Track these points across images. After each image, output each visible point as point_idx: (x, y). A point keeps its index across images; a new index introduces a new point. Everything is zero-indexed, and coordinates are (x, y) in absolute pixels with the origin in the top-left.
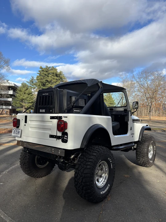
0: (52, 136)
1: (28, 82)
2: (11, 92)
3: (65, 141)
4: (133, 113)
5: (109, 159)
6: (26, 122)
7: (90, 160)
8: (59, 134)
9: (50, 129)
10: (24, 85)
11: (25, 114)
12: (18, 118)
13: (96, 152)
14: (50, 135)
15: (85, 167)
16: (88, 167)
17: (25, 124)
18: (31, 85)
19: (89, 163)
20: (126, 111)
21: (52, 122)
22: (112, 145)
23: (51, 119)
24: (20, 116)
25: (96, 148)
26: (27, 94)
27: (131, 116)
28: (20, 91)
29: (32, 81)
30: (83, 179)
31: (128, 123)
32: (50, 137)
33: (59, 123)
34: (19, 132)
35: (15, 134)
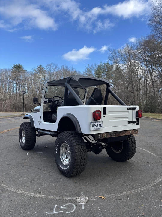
8: (134, 120)
9: (128, 117)
14: (128, 122)
17: (105, 115)
23: (128, 109)
32: (128, 123)
34: (101, 125)
35: (96, 128)
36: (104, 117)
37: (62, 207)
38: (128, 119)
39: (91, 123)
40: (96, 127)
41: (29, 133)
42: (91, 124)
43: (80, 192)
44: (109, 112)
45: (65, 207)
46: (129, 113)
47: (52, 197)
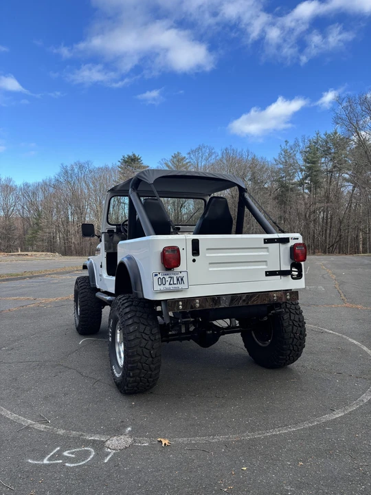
6: (196, 253)
9: (266, 261)
14: (266, 272)
17: (195, 258)
23: (265, 243)
32: (267, 275)
33: (296, 248)
34: (182, 279)
35: (167, 285)
36: (194, 261)
37: (66, 454)
38: (267, 265)
39: (156, 275)
40: (167, 283)
41: (86, 298)
42: (156, 278)
43: (125, 427)
44: (208, 249)
45: (72, 453)
46: (268, 251)
47: (61, 432)
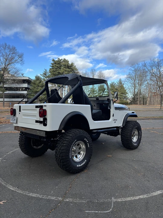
0: (37, 122)
1: (41, 75)
2: (26, 85)
3: (45, 125)
4: (115, 102)
5: (85, 139)
6: (20, 111)
7: (67, 140)
8: (42, 119)
9: (36, 116)
10: (38, 78)
11: (20, 105)
12: (14, 108)
13: (72, 133)
15: (62, 144)
16: (64, 145)
17: (20, 112)
18: (44, 78)
19: (65, 142)
20: (109, 100)
21: (36, 110)
22: (91, 128)
23: (36, 108)
24: (16, 106)
25: (74, 131)
26: (41, 86)
27: (113, 104)
28: (34, 84)
29: (45, 74)
30: (60, 154)
31: (110, 111)
32: (36, 122)
33: (40, 111)
34: (15, 120)
35: (12, 121)
36: (20, 113)
44: (22, 110)
